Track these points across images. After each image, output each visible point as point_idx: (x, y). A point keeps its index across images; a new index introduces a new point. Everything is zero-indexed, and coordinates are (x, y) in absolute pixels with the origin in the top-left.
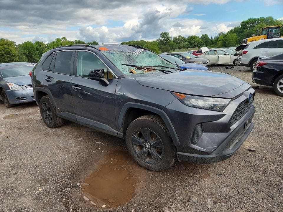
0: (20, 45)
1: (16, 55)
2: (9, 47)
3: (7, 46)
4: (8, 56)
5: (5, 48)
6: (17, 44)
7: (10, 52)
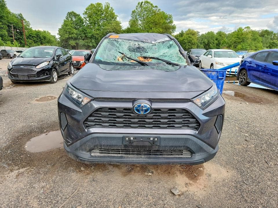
0: (203, 35)
1: (196, 43)
2: (192, 36)
3: (191, 36)
4: (189, 44)
5: (189, 37)
6: (200, 34)
7: (191, 41)
